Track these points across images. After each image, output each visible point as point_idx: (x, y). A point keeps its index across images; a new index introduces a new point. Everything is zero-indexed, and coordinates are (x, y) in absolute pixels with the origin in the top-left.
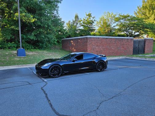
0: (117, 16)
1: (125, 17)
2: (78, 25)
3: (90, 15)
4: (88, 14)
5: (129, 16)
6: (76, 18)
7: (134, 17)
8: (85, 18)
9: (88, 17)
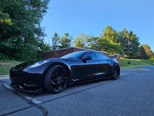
0: (90, 38)
1: (95, 39)
2: (57, 42)
3: (67, 35)
4: (66, 33)
5: (98, 38)
6: (55, 36)
7: (102, 39)
8: (63, 37)
9: (66, 36)
